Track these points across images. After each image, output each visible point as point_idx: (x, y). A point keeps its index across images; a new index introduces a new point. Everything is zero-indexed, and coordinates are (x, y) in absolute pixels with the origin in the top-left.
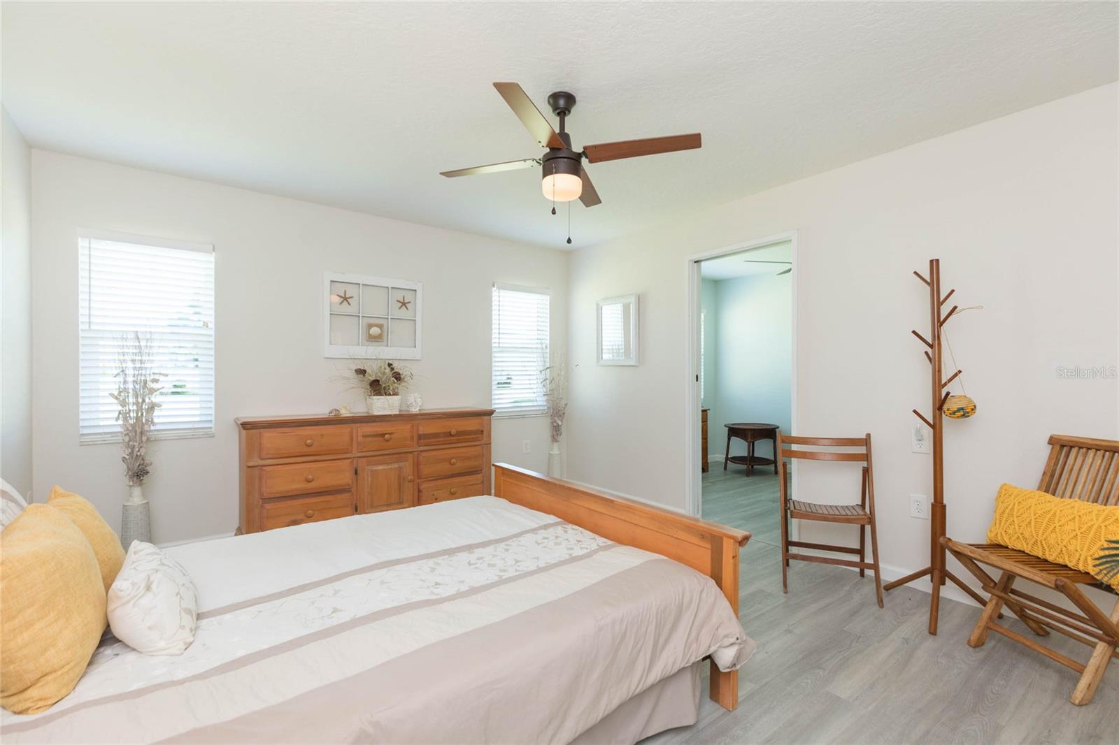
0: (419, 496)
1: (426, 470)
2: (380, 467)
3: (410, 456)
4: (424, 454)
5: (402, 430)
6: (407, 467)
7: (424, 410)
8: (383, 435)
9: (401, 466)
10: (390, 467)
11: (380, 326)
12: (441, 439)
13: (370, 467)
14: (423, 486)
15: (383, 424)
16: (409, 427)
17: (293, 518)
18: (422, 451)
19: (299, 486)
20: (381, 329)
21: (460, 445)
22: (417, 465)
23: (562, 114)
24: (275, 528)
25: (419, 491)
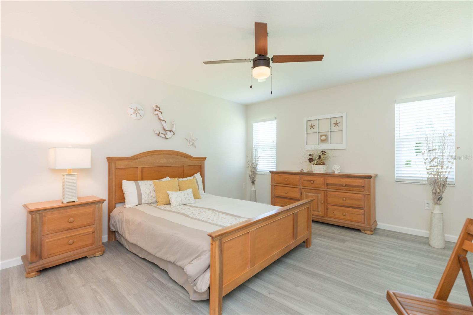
0: (327, 211)
1: (330, 200)
2: (310, 194)
3: (323, 192)
4: (329, 192)
5: (319, 180)
6: (321, 196)
7: (328, 172)
8: (310, 181)
9: (318, 195)
10: (313, 195)
11: (326, 136)
12: (338, 187)
13: (306, 193)
14: (329, 207)
15: (311, 176)
16: (322, 179)
17: (282, 204)
18: (328, 191)
19: (283, 194)
20: (326, 137)
21: (348, 192)
22: (326, 197)
24: (277, 206)
25: (327, 209)
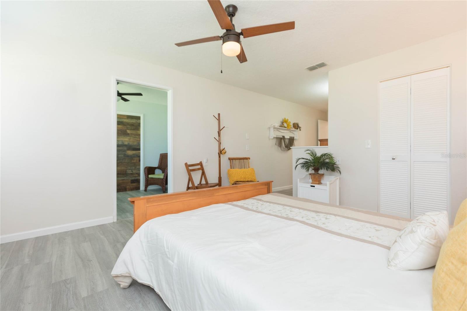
23: (231, 16)
